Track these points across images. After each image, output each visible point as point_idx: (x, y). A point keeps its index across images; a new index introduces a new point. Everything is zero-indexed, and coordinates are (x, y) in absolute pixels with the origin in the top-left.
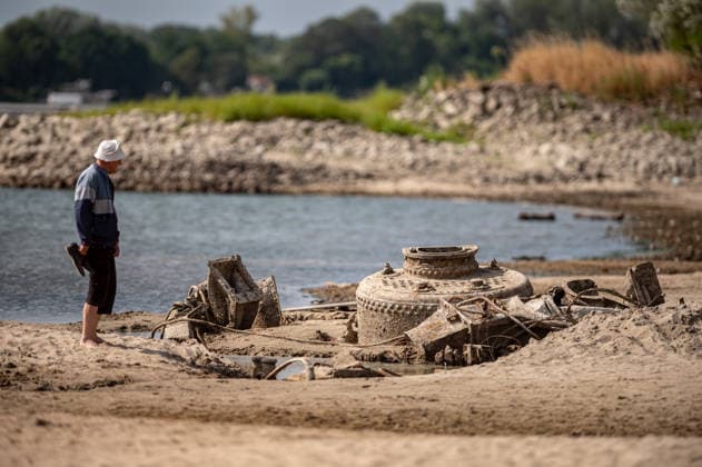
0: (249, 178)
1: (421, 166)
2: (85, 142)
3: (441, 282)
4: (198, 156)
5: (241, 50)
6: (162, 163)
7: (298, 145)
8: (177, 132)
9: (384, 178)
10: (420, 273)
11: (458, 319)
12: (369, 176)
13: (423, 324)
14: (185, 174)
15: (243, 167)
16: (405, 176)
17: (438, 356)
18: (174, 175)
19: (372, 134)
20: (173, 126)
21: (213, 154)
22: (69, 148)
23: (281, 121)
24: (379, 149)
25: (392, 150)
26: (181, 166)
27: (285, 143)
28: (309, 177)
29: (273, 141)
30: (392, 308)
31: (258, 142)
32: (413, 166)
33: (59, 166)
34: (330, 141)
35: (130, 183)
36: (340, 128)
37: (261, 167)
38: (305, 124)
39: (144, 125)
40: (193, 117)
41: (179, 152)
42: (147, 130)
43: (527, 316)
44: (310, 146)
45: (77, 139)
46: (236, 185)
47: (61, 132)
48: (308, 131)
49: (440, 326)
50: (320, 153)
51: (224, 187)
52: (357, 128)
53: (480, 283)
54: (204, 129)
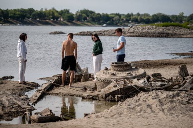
0: (164, 35)
1: (191, 33)
2: (142, 30)
3: (119, 72)
4: (157, 32)
5: (182, 18)
6: (152, 33)
7: (173, 30)
8: (155, 28)
9: (185, 35)
10: (114, 70)
11: (116, 86)
12: (183, 35)
13: (107, 87)
14: (155, 35)
15: (164, 33)
16: (188, 35)
17: (108, 98)
18: (153, 35)
19: (184, 29)
20: (155, 27)
21: (159, 31)
22: (139, 31)
23: (170, 27)
24: (185, 31)
25: (187, 31)
26: (154, 33)
27: (171, 30)
28: (174, 35)
29: (169, 30)
30: (104, 80)
31: (167, 30)
32: (190, 33)
33: (136, 33)
34: (178, 29)
35: (147, 36)
36: (179, 28)
37: (166, 33)
38: (174, 27)
39: (150, 27)
40: (158, 26)
41: (154, 31)
42: (151, 28)
43: (138, 85)
44: (175, 30)
45: (140, 29)
46: (162, 36)
47: (138, 28)
48: (174, 28)
49: (111, 88)
50: (176, 31)
51: (161, 36)
52: (182, 28)
53: (129, 73)
54: (159, 28)
